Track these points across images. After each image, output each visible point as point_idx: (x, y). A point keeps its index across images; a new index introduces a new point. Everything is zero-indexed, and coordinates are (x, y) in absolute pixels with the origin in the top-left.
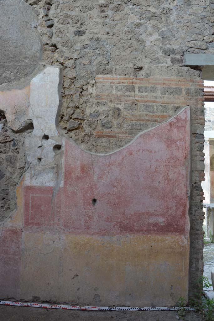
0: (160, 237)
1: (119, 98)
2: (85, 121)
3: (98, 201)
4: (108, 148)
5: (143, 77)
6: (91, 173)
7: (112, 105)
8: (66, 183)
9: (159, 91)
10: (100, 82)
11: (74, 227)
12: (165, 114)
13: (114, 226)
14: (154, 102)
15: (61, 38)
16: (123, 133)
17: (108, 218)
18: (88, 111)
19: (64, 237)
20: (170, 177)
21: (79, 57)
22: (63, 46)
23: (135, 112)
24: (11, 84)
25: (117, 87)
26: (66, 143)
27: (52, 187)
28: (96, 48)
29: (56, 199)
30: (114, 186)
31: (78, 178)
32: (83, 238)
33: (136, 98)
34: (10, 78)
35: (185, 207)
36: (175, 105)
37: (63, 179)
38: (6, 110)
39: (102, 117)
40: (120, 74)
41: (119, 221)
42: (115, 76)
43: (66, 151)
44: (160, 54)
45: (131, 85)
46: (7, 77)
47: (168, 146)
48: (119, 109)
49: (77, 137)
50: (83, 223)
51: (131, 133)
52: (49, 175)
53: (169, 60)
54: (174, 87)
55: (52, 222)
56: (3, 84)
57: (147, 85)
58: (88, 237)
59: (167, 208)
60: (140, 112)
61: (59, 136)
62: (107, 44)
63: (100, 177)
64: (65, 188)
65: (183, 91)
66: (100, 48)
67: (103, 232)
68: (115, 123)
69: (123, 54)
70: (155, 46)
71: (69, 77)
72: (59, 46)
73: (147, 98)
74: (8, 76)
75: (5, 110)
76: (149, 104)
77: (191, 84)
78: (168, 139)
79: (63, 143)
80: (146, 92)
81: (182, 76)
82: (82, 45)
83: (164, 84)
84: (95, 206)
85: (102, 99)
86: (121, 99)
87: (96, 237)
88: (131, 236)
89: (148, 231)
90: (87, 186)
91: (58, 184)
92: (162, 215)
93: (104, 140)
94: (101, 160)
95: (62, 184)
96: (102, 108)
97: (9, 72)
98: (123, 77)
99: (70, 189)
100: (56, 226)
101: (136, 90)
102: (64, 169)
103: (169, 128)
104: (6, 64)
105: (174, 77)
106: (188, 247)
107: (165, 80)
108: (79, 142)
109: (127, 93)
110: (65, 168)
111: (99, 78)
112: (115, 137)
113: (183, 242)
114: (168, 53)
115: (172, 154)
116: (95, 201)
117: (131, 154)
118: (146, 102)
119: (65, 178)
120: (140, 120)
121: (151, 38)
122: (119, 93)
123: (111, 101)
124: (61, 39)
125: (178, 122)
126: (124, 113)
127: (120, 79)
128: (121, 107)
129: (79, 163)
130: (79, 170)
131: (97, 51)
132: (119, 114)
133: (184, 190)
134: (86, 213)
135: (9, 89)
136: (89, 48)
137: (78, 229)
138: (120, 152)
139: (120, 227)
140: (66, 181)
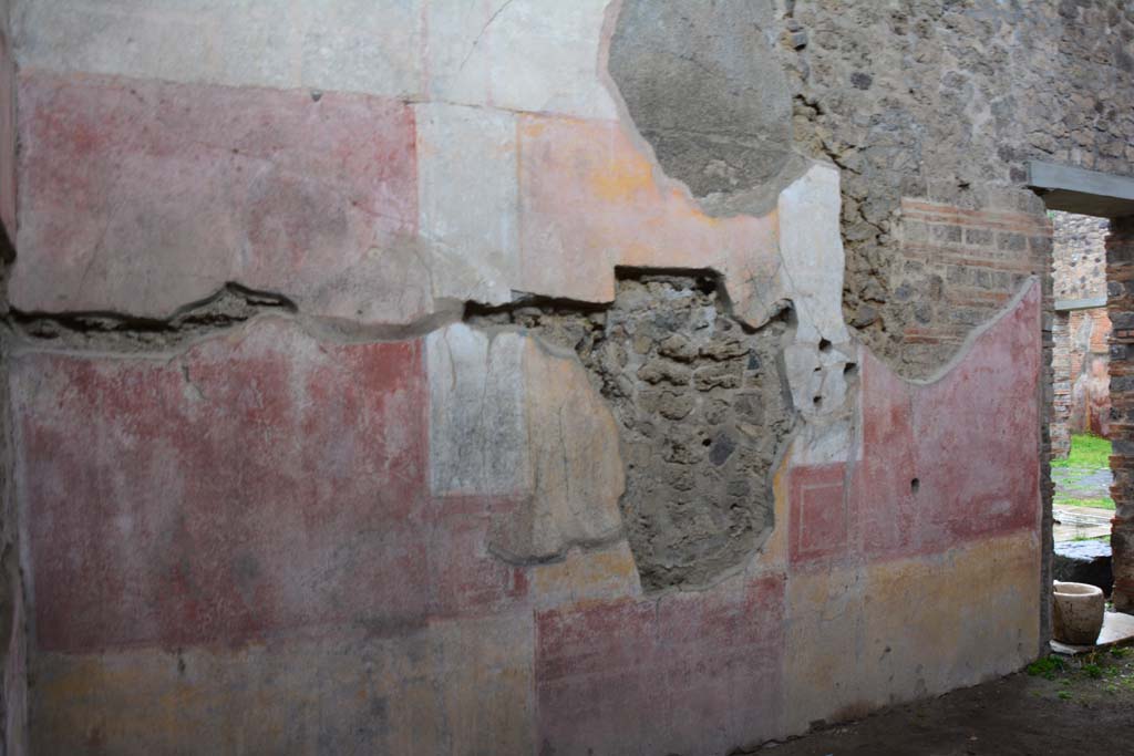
0: (1005, 540)
1: (938, 255)
2: (887, 306)
3: (921, 484)
4: (926, 365)
5: (972, 208)
6: (909, 423)
7: (929, 270)
8: (866, 452)
9: (995, 241)
10: (910, 216)
11: (882, 547)
12: (1004, 290)
13: (945, 532)
14: (990, 265)
15: (827, 86)
16: (947, 333)
17: (935, 517)
18: (895, 282)
19: (864, 572)
20: (1017, 421)
21: (866, 145)
22: (834, 109)
23: (964, 288)
24: (730, 199)
25: (935, 229)
26: (865, 359)
27: (844, 463)
28: (896, 128)
29: (849, 490)
30: (944, 448)
31: (889, 438)
32: (895, 567)
33: (965, 257)
34: (727, 181)
35: (1035, 477)
36: (1017, 272)
37: (861, 441)
38: (726, 270)
39: (916, 298)
40: (939, 199)
41: (951, 518)
42: (930, 201)
43: (865, 375)
44: (994, 158)
45: (955, 224)
46: (718, 176)
47: (1015, 358)
48: (938, 280)
49: (878, 344)
50: (897, 534)
51: (958, 333)
52: (840, 436)
53: (1008, 172)
54: (1015, 232)
55: (843, 544)
56: (710, 196)
57: (977, 227)
58: (906, 562)
59: (1015, 482)
60: (969, 286)
61: (851, 342)
62: (913, 121)
63: (923, 432)
64: (865, 461)
65: (1027, 241)
66: (902, 128)
67: (931, 548)
68: (935, 310)
69: (940, 149)
70: (987, 138)
71: (855, 196)
72: (826, 108)
73: (979, 255)
74: (721, 173)
75: (722, 271)
76: (983, 269)
77: (1036, 227)
78: (1013, 344)
79: (860, 360)
80: (978, 242)
81: (1025, 209)
82: (869, 114)
83: (1002, 225)
84: (917, 495)
85: (914, 255)
86: (941, 257)
87: (918, 560)
88: (968, 546)
89: (990, 531)
90: (902, 453)
91: (854, 454)
92: (1008, 496)
93: (920, 348)
94: (924, 394)
95: (859, 457)
96: (914, 277)
97: (722, 163)
98: (941, 204)
99: (874, 463)
100: (852, 552)
101: (964, 237)
102: (862, 420)
103: (1014, 320)
104: (714, 139)
105: (1013, 212)
106: (1039, 551)
107: (1002, 216)
108: (881, 354)
109: (951, 244)
110: (865, 416)
111: (908, 205)
112: (934, 341)
113: (1033, 543)
114: (1007, 154)
115: (1019, 373)
116: (915, 482)
117: (966, 378)
118: (979, 263)
119: (865, 440)
120: (972, 304)
121: (980, 115)
122: (939, 243)
123: (927, 262)
124: (826, 88)
125: (1026, 309)
126: (948, 288)
127: (937, 209)
128: (942, 274)
129: (887, 405)
130: (888, 419)
131: (895, 133)
132: (940, 291)
133: (1035, 442)
134: (901, 511)
135: (727, 214)
136: (882, 125)
137: (889, 548)
138: (949, 375)
139: (954, 531)
140: (866, 447)
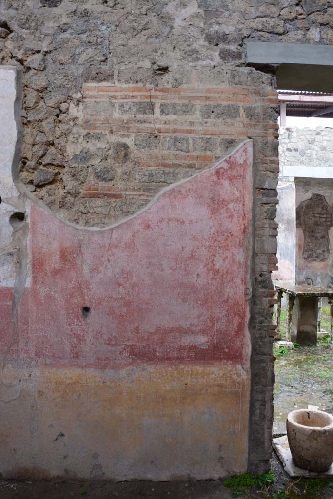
0: (199, 369)
1: (125, 126)
2: (67, 169)
3: (92, 311)
4: (108, 216)
5: (170, 86)
6: (79, 262)
7: (113, 139)
8: (35, 281)
9: (198, 112)
10: (91, 97)
11: (53, 356)
12: (208, 153)
13: (121, 353)
14: (189, 132)
15: (17, 9)
16: (134, 189)
17: (110, 339)
18: (71, 150)
19: (36, 372)
20: (217, 266)
21: (51, 48)
22: (22, 26)
23: (155, 151)
25: (122, 106)
26: (33, 209)
27: (11, 288)
28: (84, 32)
29: (19, 309)
30: (119, 285)
31: (56, 272)
32: (69, 374)
33: (157, 126)
35: (242, 317)
36: (227, 137)
37: (30, 273)
39: (96, 162)
40: (127, 82)
41: (130, 343)
42: (117, 84)
43: (33, 223)
44: (201, 43)
45: (148, 100)
47: (214, 212)
48: (125, 146)
49: (52, 198)
50: (68, 348)
51: (147, 190)
52: (5, 267)
53: (217, 53)
54: (225, 103)
55: (14, 348)
57: (177, 101)
58: (78, 371)
59: (213, 320)
60: (163, 150)
61: (19, 197)
62: (103, 24)
63: (95, 270)
64: (34, 289)
65: (242, 111)
66: (90, 31)
67: (103, 364)
68: (119, 171)
69: (132, 42)
70: (192, 28)
71: (35, 87)
72: (14, 26)
73: (176, 124)
76: (180, 135)
77: (255, 98)
78: (213, 199)
79: (28, 210)
80: (175, 114)
81: (240, 83)
82: (56, 25)
83: (208, 98)
84: (88, 320)
85: (95, 128)
86: (128, 128)
87: (91, 372)
88: (151, 369)
89: (180, 359)
90: (72, 285)
91: (21, 282)
92: (203, 332)
93: (99, 202)
94: (95, 238)
95: (28, 282)
96: (95, 145)
98: (131, 85)
99: (43, 291)
100: (23, 355)
101: (157, 110)
102: (30, 256)
103: (215, 179)
105: (225, 86)
106: (248, 384)
107: (208, 91)
108: (57, 206)
109: (141, 117)
110: (33, 253)
111: (89, 89)
112: (120, 196)
113: (239, 375)
114: (215, 40)
115: (221, 225)
116: (86, 310)
117: (148, 227)
118: (175, 131)
119: (33, 272)
120: (165, 165)
121: (183, 11)
122: (126, 117)
123: (111, 132)
124: (16, 12)
125: (231, 168)
126: (135, 153)
127: (128, 90)
128: (129, 141)
129: (55, 245)
130: (57, 257)
131: (84, 36)
132: (126, 155)
133: (242, 288)
134: (72, 331)
136: (70, 31)
137: (60, 358)
138: (128, 224)
139: (132, 353)
140: (34, 277)
